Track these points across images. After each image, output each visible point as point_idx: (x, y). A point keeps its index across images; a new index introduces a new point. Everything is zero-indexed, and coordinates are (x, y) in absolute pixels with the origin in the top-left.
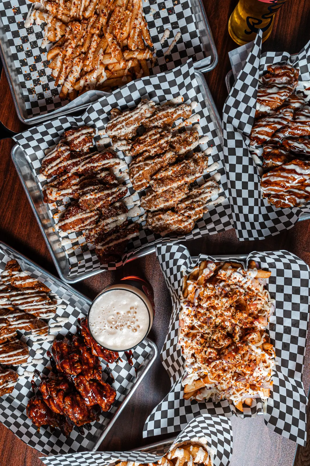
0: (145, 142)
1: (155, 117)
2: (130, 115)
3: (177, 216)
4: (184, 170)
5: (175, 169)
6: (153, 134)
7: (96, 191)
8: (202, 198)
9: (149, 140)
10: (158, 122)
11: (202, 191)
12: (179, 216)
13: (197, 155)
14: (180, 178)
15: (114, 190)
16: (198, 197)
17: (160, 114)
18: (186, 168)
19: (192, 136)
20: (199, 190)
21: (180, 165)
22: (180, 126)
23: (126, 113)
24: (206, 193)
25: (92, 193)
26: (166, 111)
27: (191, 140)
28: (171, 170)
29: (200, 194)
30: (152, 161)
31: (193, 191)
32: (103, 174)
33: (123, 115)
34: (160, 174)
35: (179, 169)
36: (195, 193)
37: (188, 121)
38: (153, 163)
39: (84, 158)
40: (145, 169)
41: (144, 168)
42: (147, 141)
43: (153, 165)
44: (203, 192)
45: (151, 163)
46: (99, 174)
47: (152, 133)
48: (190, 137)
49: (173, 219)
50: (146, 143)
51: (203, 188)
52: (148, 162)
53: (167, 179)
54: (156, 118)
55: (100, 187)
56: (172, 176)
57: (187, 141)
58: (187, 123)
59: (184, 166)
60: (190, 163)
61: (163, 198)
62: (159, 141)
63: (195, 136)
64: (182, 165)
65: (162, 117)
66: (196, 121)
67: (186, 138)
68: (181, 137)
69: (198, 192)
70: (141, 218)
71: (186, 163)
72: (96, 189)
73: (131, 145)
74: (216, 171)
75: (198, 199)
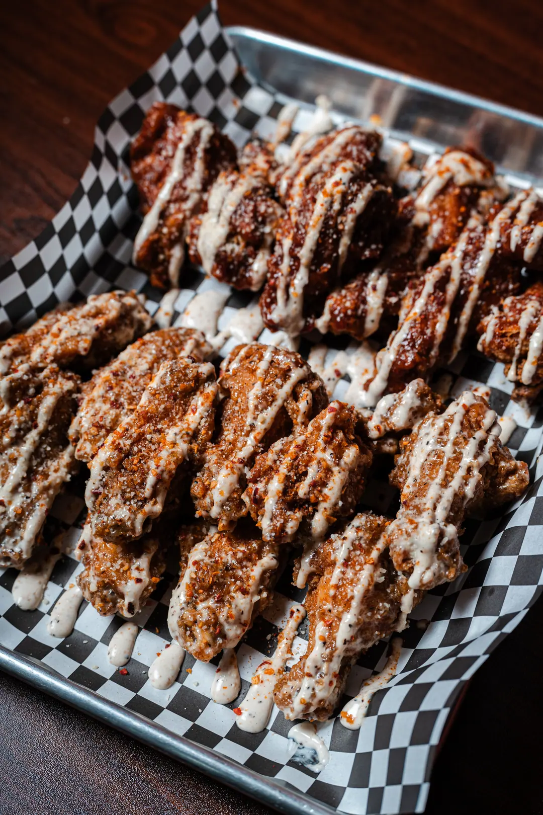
0: (329, 441)
1: (375, 554)
2: (455, 484)
3: (51, 350)
4: (134, 472)
5: (164, 454)
6: (324, 484)
7: (336, 206)
8: (14, 460)
9: (319, 454)
10: (347, 545)
11: (36, 488)
12: (43, 357)
13: (139, 581)
14: (129, 442)
15: (301, 279)
16: (30, 460)
17: (365, 575)
18: (132, 485)
19: (207, 623)
20: (46, 483)
21: (159, 479)
22: (282, 646)
23: (472, 482)
24: (14, 491)
25: (341, 188)
26: (354, 603)
27: (201, 606)
28: (174, 444)
29: (30, 475)
30: (260, 427)
31: (63, 471)
32: (374, 301)
33: (476, 472)
34: (201, 409)
35: (152, 464)
36: (52, 464)
37: (271, 681)
38: (252, 426)
39: (467, 293)
40: (258, 385)
41: (263, 386)
42: (324, 450)
43: (249, 421)
44: (28, 489)
45: (255, 418)
46: (388, 293)
47: (330, 484)
48: (213, 612)
49: (56, 336)
50: (320, 441)
51: (37, 498)
52: (270, 413)
53: (167, 413)
54: (368, 552)
55: (340, 233)
56: (160, 431)
57: (208, 590)
58: (269, 672)
59: (142, 484)
60: (134, 513)
61: (138, 373)
62: (287, 478)
63: (197, 630)
64: (151, 480)
65: (350, 574)
66: (243, 705)
67: (220, 601)
68: (245, 592)
69: (46, 476)
70: (170, 311)
71: (145, 500)
72: (341, 212)
73: (374, 434)
74: (44, 608)
75: (26, 448)
